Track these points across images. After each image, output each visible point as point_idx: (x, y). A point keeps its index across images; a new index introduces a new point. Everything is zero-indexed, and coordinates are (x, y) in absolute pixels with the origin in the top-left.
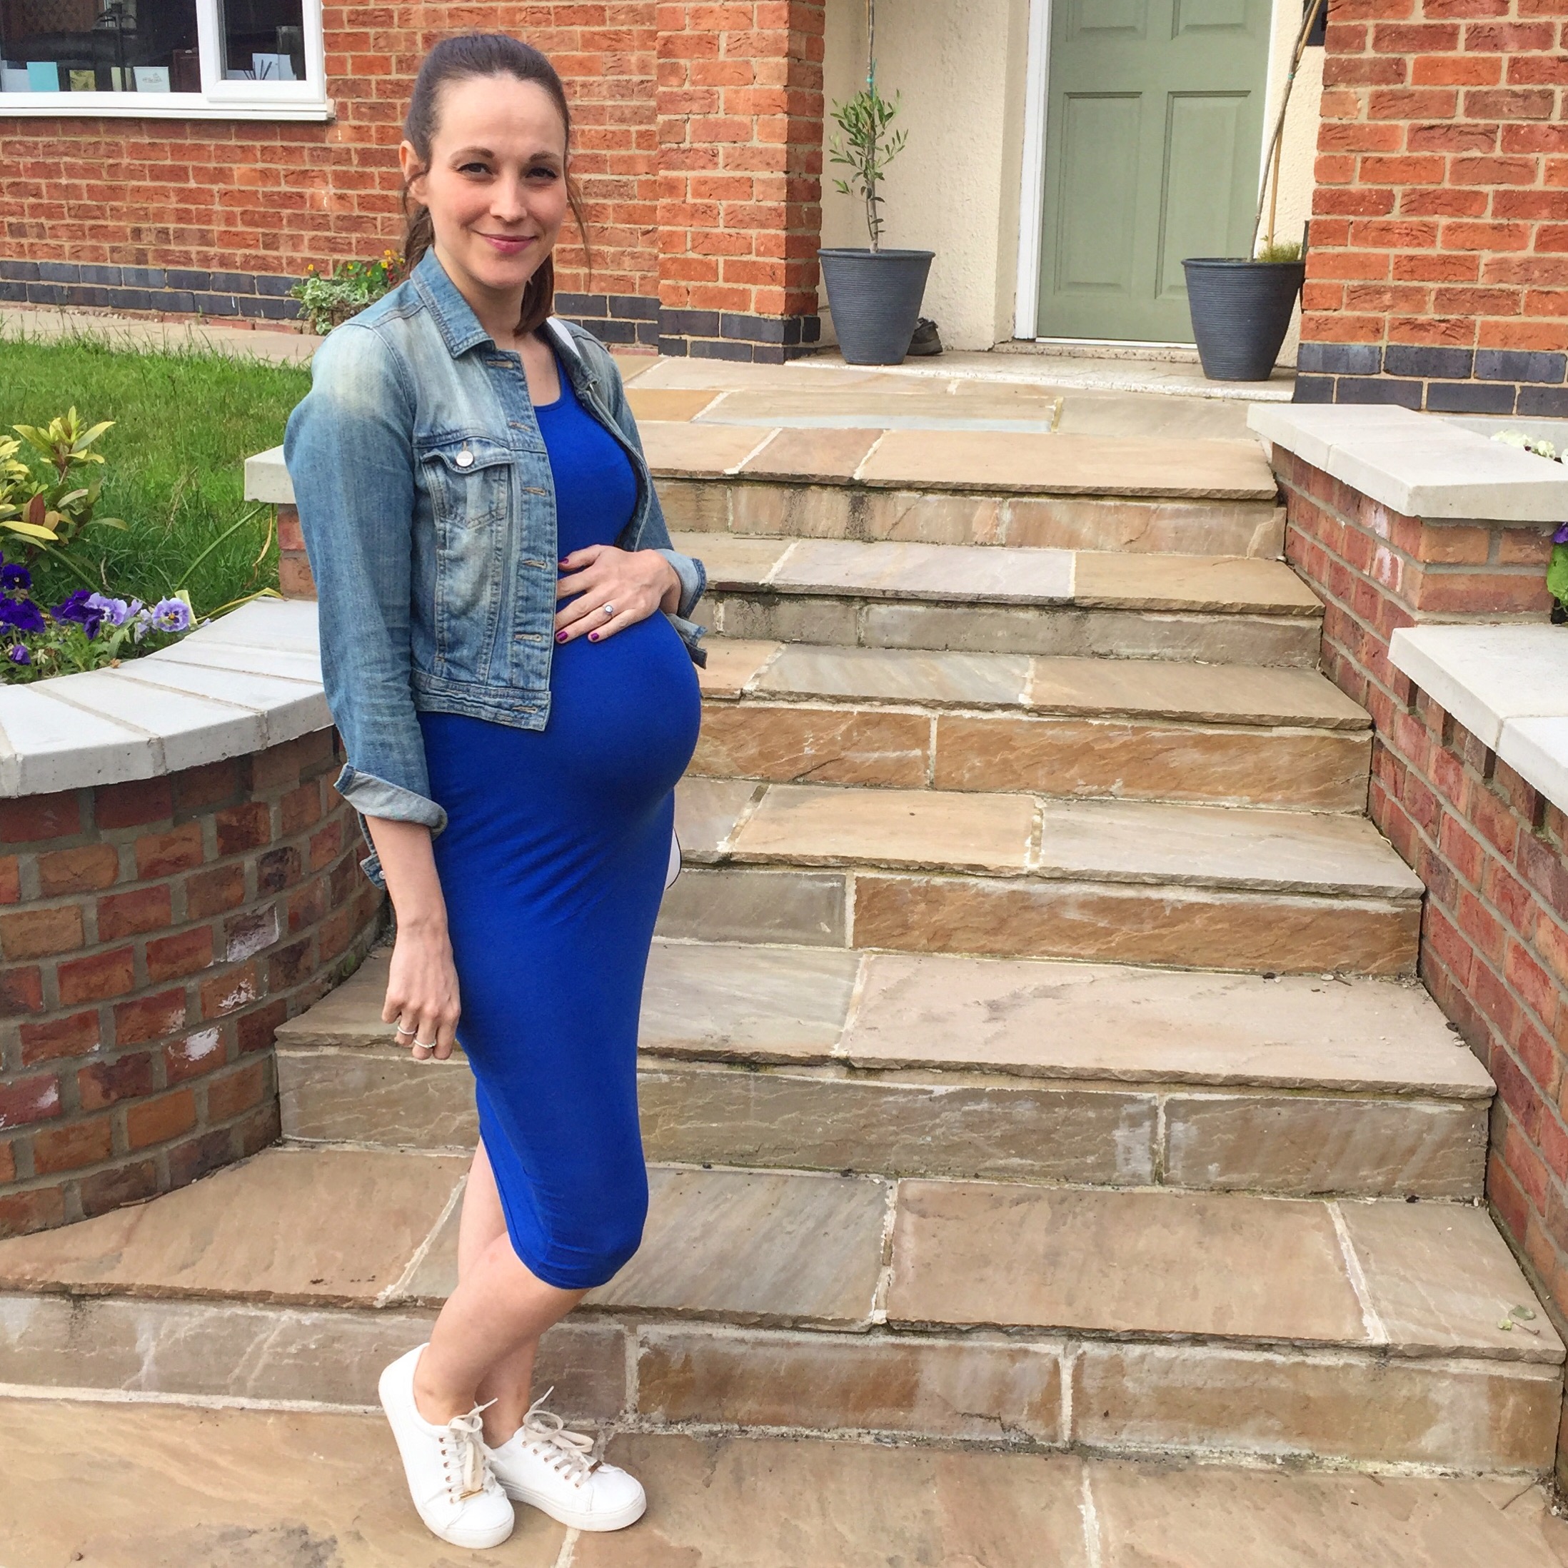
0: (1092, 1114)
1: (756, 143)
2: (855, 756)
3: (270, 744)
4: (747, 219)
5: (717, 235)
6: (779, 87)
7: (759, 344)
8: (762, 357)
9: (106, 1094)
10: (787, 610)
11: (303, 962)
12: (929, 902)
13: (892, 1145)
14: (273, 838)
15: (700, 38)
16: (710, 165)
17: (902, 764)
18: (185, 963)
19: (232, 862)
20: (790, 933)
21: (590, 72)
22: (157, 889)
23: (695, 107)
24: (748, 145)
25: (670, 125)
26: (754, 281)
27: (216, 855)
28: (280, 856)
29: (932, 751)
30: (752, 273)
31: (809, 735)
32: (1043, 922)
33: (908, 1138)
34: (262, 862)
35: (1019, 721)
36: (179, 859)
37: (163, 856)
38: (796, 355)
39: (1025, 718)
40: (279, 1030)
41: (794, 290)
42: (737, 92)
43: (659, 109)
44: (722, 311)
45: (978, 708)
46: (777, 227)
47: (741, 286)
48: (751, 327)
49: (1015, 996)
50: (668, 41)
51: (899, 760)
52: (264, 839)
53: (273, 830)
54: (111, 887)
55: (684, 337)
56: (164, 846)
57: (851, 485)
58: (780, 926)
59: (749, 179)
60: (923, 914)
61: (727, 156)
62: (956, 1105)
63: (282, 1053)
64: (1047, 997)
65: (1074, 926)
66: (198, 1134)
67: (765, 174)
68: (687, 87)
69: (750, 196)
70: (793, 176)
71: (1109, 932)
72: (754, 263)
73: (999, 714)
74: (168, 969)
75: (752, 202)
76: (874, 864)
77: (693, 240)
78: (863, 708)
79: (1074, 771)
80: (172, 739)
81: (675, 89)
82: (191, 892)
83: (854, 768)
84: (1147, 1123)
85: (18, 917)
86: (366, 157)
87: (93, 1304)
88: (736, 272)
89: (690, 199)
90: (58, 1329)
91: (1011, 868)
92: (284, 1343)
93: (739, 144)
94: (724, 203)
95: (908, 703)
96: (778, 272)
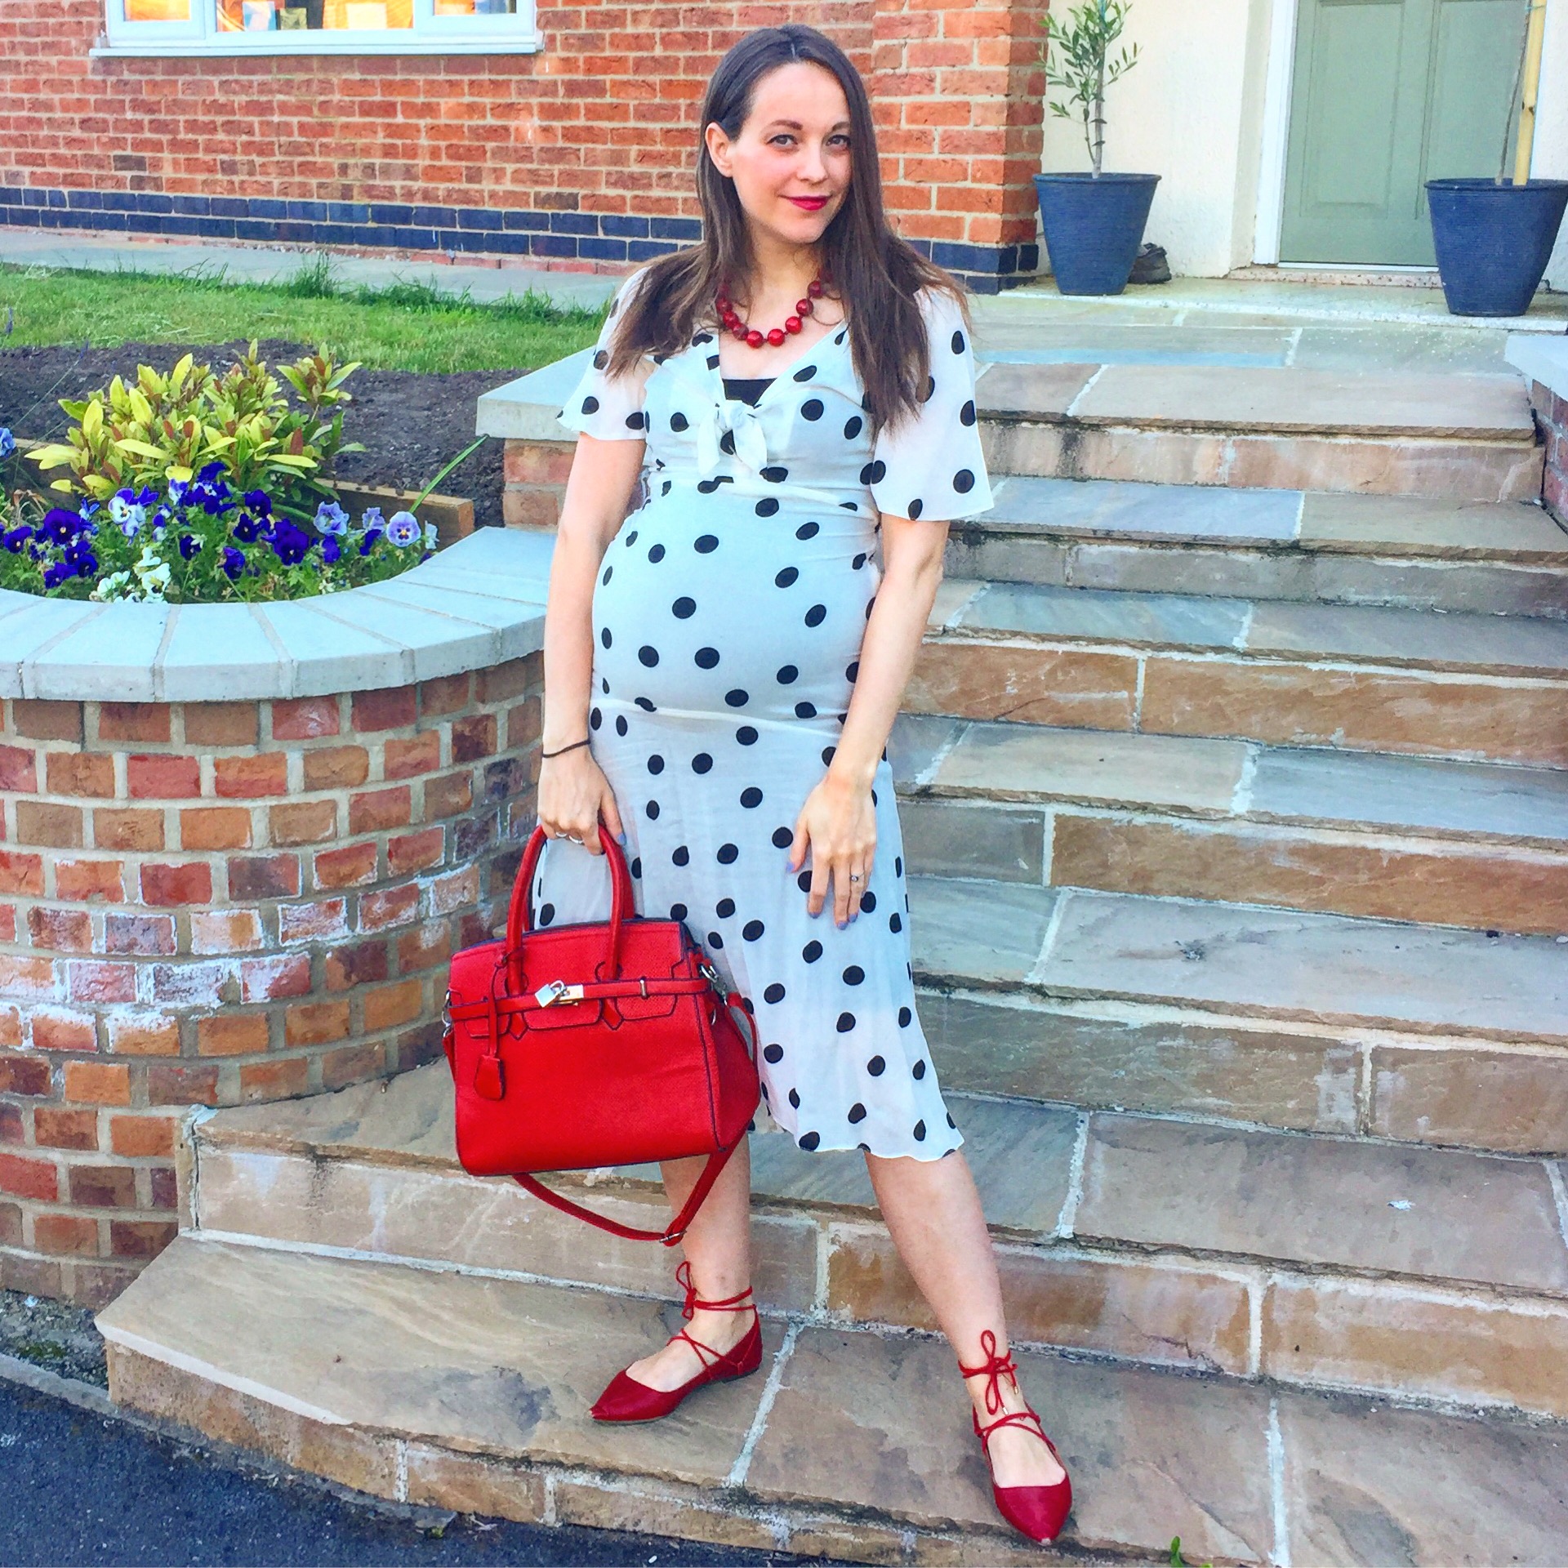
0: (1293, 1057)
1: (975, 66)
2: (1059, 697)
3: (502, 660)
4: (963, 144)
5: (931, 162)
7: (972, 274)
8: (974, 287)
9: (347, 977)
10: (993, 547)
12: (1129, 842)
13: (1086, 1076)
14: (499, 749)
16: (927, 90)
17: (1107, 707)
18: (420, 862)
20: (987, 868)
22: (400, 790)
23: (914, 31)
24: (967, 68)
26: (969, 208)
28: (504, 767)
29: (1139, 694)
30: (967, 200)
31: (1012, 674)
32: (1250, 869)
33: (1101, 1071)
34: (489, 771)
35: (1234, 665)
36: (419, 763)
37: (406, 759)
38: (1011, 284)
39: (1239, 662)
41: (1009, 217)
42: (958, 15)
44: (934, 240)
45: (1190, 650)
46: (995, 152)
47: (955, 214)
48: (965, 256)
49: (1220, 938)
51: (1104, 700)
52: (491, 749)
53: (499, 741)
54: (361, 784)
56: (409, 750)
57: (1062, 422)
58: (977, 860)
59: (967, 104)
60: (1124, 853)
61: (945, 80)
62: (1151, 1040)
64: (1252, 941)
65: (1283, 873)
67: (984, 98)
69: (966, 121)
70: (1011, 99)
71: (1320, 881)
73: (1211, 657)
74: (406, 866)
75: (970, 127)
76: (1074, 802)
77: (906, 167)
79: (1291, 718)
81: (893, 14)
82: (427, 794)
83: (1057, 709)
84: (1352, 1070)
85: (284, 809)
86: (573, 88)
87: (333, 1166)
88: (949, 199)
89: (905, 126)
90: (304, 1188)
91: (1217, 811)
92: (501, 1215)
93: (958, 69)
94: (940, 129)
95: (1115, 642)
96: (995, 199)
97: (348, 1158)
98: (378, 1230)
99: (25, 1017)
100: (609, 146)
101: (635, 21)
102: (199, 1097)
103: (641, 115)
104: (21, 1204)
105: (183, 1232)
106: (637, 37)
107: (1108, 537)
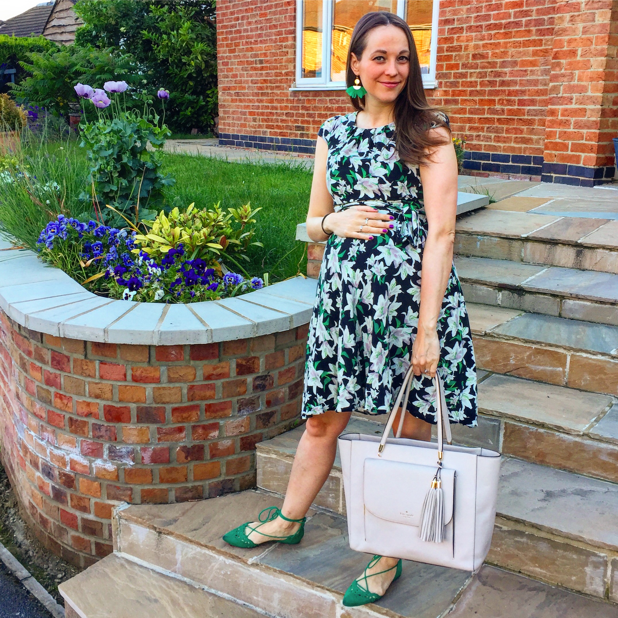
0: (575, 556)
1: (589, 93)
2: (532, 367)
3: (257, 335)
4: (583, 125)
5: (569, 132)
6: (601, 70)
7: (583, 178)
8: (584, 184)
9: (186, 458)
10: (528, 298)
11: (272, 420)
12: (536, 439)
14: (261, 371)
15: (570, 51)
16: (569, 103)
17: (553, 374)
18: (220, 413)
19: (242, 378)
20: (475, 441)
21: (534, 65)
22: (211, 385)
23: (565, 79)
24: (586, 94)
25: (555, 87)
26: (583, 151)
27: (235, 375)
28: (263, 378)
29: (567, 369)
30: (583, 148)
31: (513, 355)
32: (590, 459)
34: (256, 379)
35: (609, 362)
36: (220, 374)
37: (214, 373)
38: (600, 183)
39: (612, 360)
40: (257, 445)
41: (601, 156)
42: (583, 73)
43: (551, 81)
44: (569, 164)
45: (590, 353)
46: (595, 129)
47: (578, 154)
48: (581, 171)
49: (564, 491)
50: (557, 53)
51: (552, 371)
52: (256, 371)
53: (261, 368)
54: (193, 381)
55: (552, 174)
56: (214, 369)
57: (575, 245)
58: (472, 437)
59: (585, 109)
60: (534, 443)
61: (577, 99)
62: (512, 537)
63: (258, 453)
64: (579, 495)
65: (604, 463)
66: (221, 479)
67: (592, 107)
68: (563, 71)
69: (584, 116)
70: (604, 107)
72: (584, 144)
73: (600, 357)
74: (213, 415)
75: (586, 118)
76: (513, 418)
77: (560, 134)
78: (538, 346)
80: (216, 330)
81: (558, 72)
82: (223, 387)
83: (531, 372)
84: (602, 568)
85: (159, 389)
86: (447, 102)
87: (164, 536)
88: (577, 148)
89: (560, 117)
90: (153, 542)
91: (575, 431)
92: (220, 569)
93: (582, 94)
94: (574, 119)
95: (557, 346)
96: (594, 148)
97: (168, 534)
98: (178, 565)
99: (67, 458)
100: (459, 124)
101: (471, 76)
102: (126, 499)
103: (471, 113)
104: (68, 529)
105: (115, 552)
106: (471, 82)
107: (578, 297)
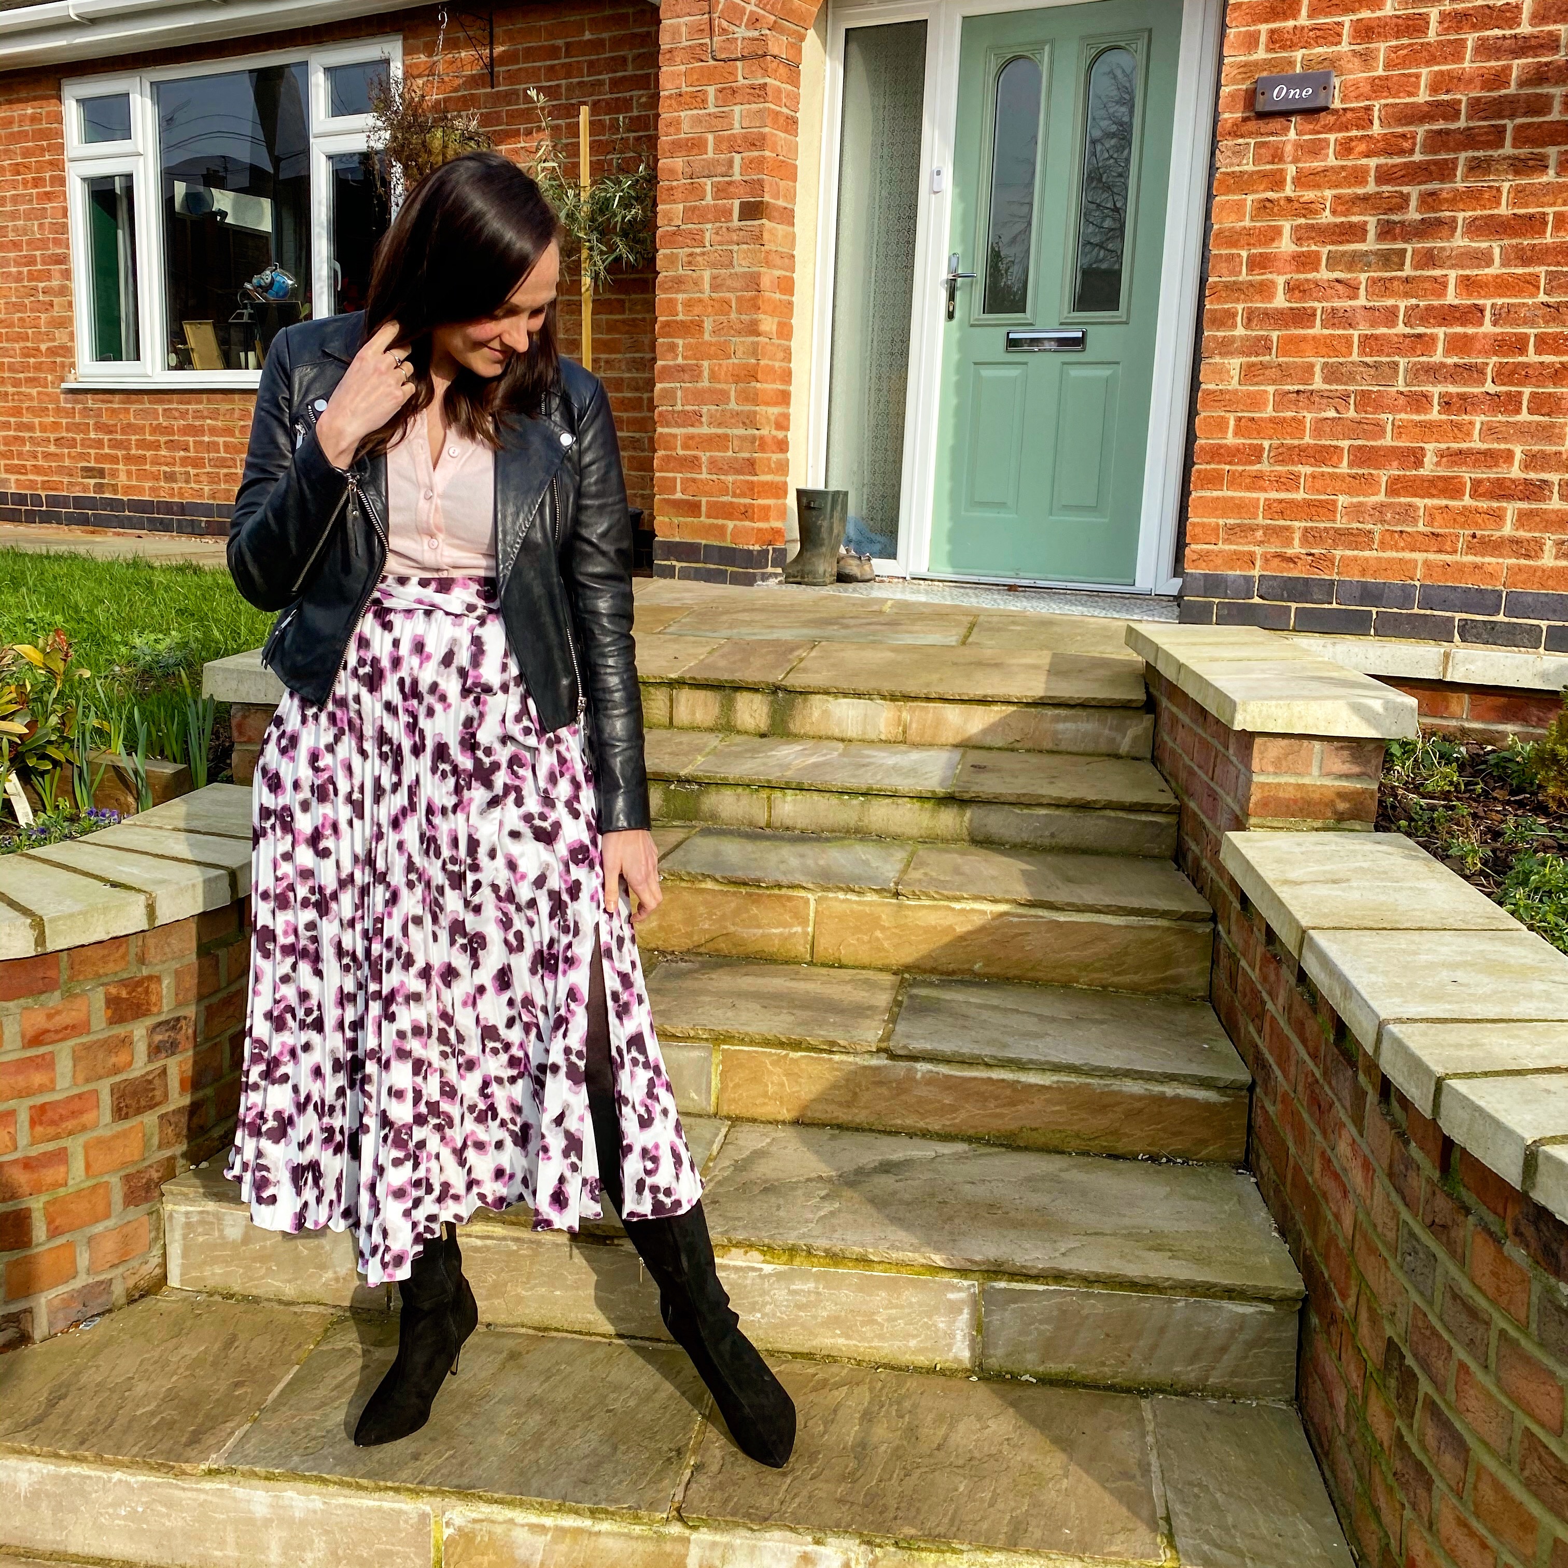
0: (913, 1299)
2: (743, 932)
3: (158, 923)
4: (725, 467)
5: (701, 481)
6: (752, 361)
7: (734, 569)
8: (736, 580)
11: (196, 1122)
14: (165, 1009)
15: (690, 322)
17: (786, 942)
18: (69, 1125)
19: (120, 1030)
22: (43, 1056)
23: (686, 377)
24: (727, 407)
25: (665, 391)
26: (729, 517)
27: (104, 1025)
28: (172, 1025)
30: (728, 511)
34: (154, 1030)
37: (49, 1026)
39: (894, 901)
40: (164, 1187)
41: (764, 526)
42: (719, 365)
43: (657, 379)
44: (704, 542)
46: (750, 474)
47: (720, 522)
48: (728, 555)
49: (860, 1171)
50: (664, 325)
51: (782, 936)
52: (155, 1010)
53: (165, 1001)
55: (673, 563)
56: (50, 1017)
57: (773, 689)
59: (727, 435)
61: (711, 417)
62: (784, 1284)
63: (169, 1207)
64: (888, 1172)
65: (921, 1101)
66: (78, 1284)
67: (740, 431)
68: (680, 360)
69: (727, 449)
70: (762, 432)
71: (953, 1109)
72: (732, 502)
74: (51, 1130)
76: (738, 1038)
77: (683, 484)
78: (751, 889)
80: (54, 918)
82: (76, 1059)
83: (741, 943)
88: (717, 510)
89: (680, 451)
93: (720, 407)
94: (708, 454)
